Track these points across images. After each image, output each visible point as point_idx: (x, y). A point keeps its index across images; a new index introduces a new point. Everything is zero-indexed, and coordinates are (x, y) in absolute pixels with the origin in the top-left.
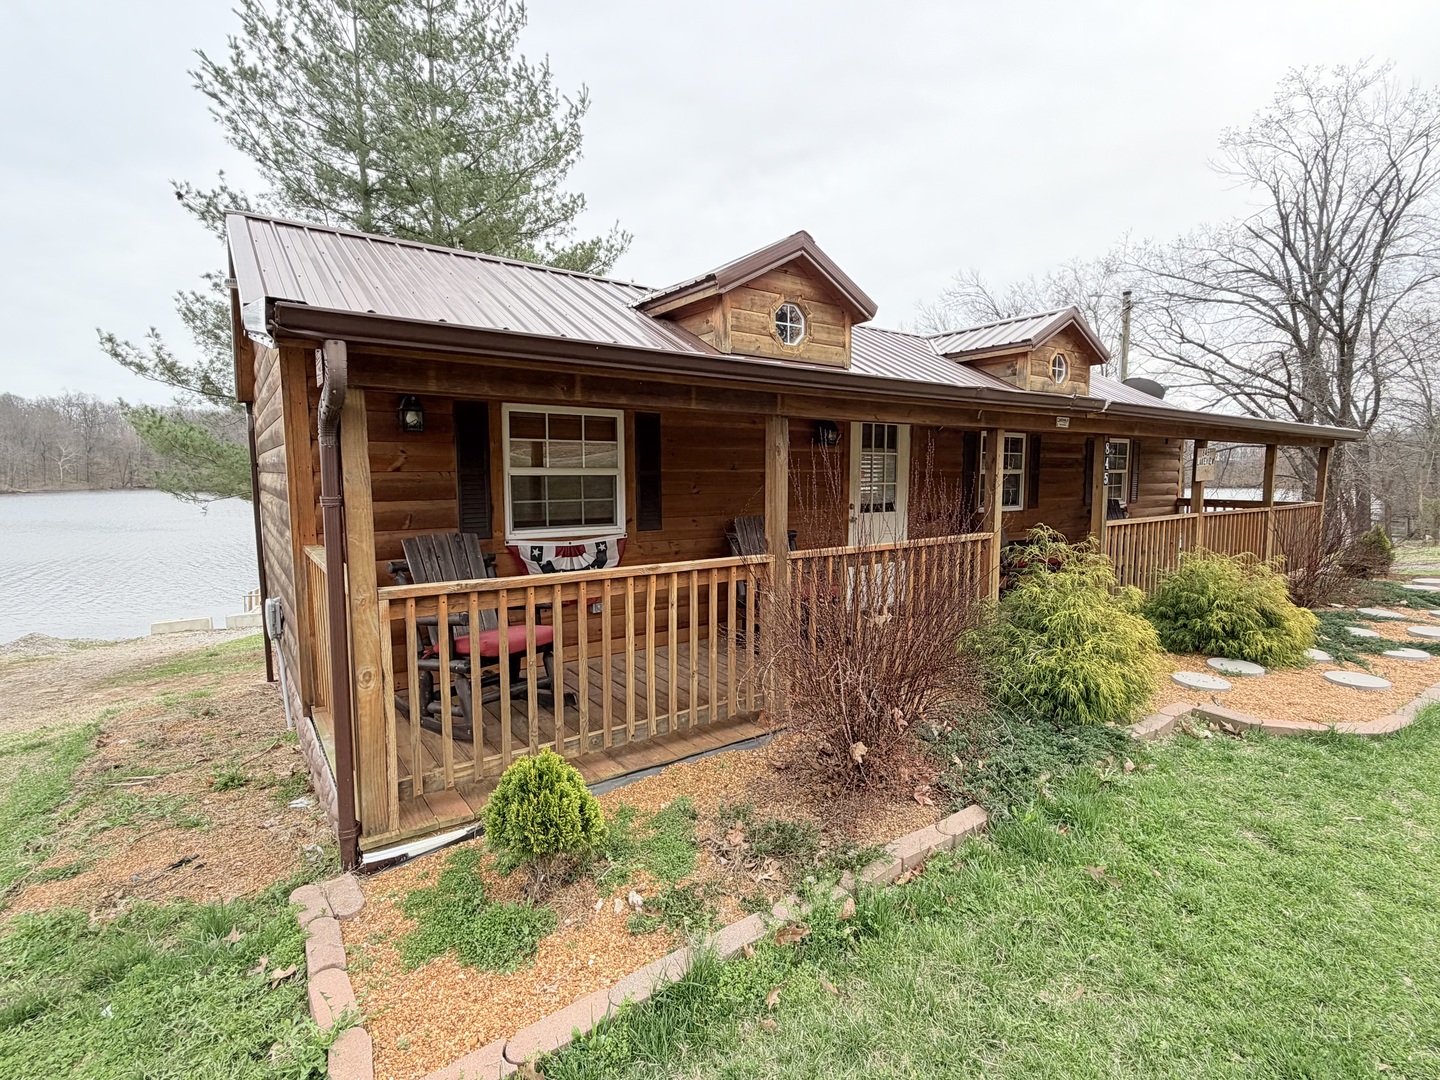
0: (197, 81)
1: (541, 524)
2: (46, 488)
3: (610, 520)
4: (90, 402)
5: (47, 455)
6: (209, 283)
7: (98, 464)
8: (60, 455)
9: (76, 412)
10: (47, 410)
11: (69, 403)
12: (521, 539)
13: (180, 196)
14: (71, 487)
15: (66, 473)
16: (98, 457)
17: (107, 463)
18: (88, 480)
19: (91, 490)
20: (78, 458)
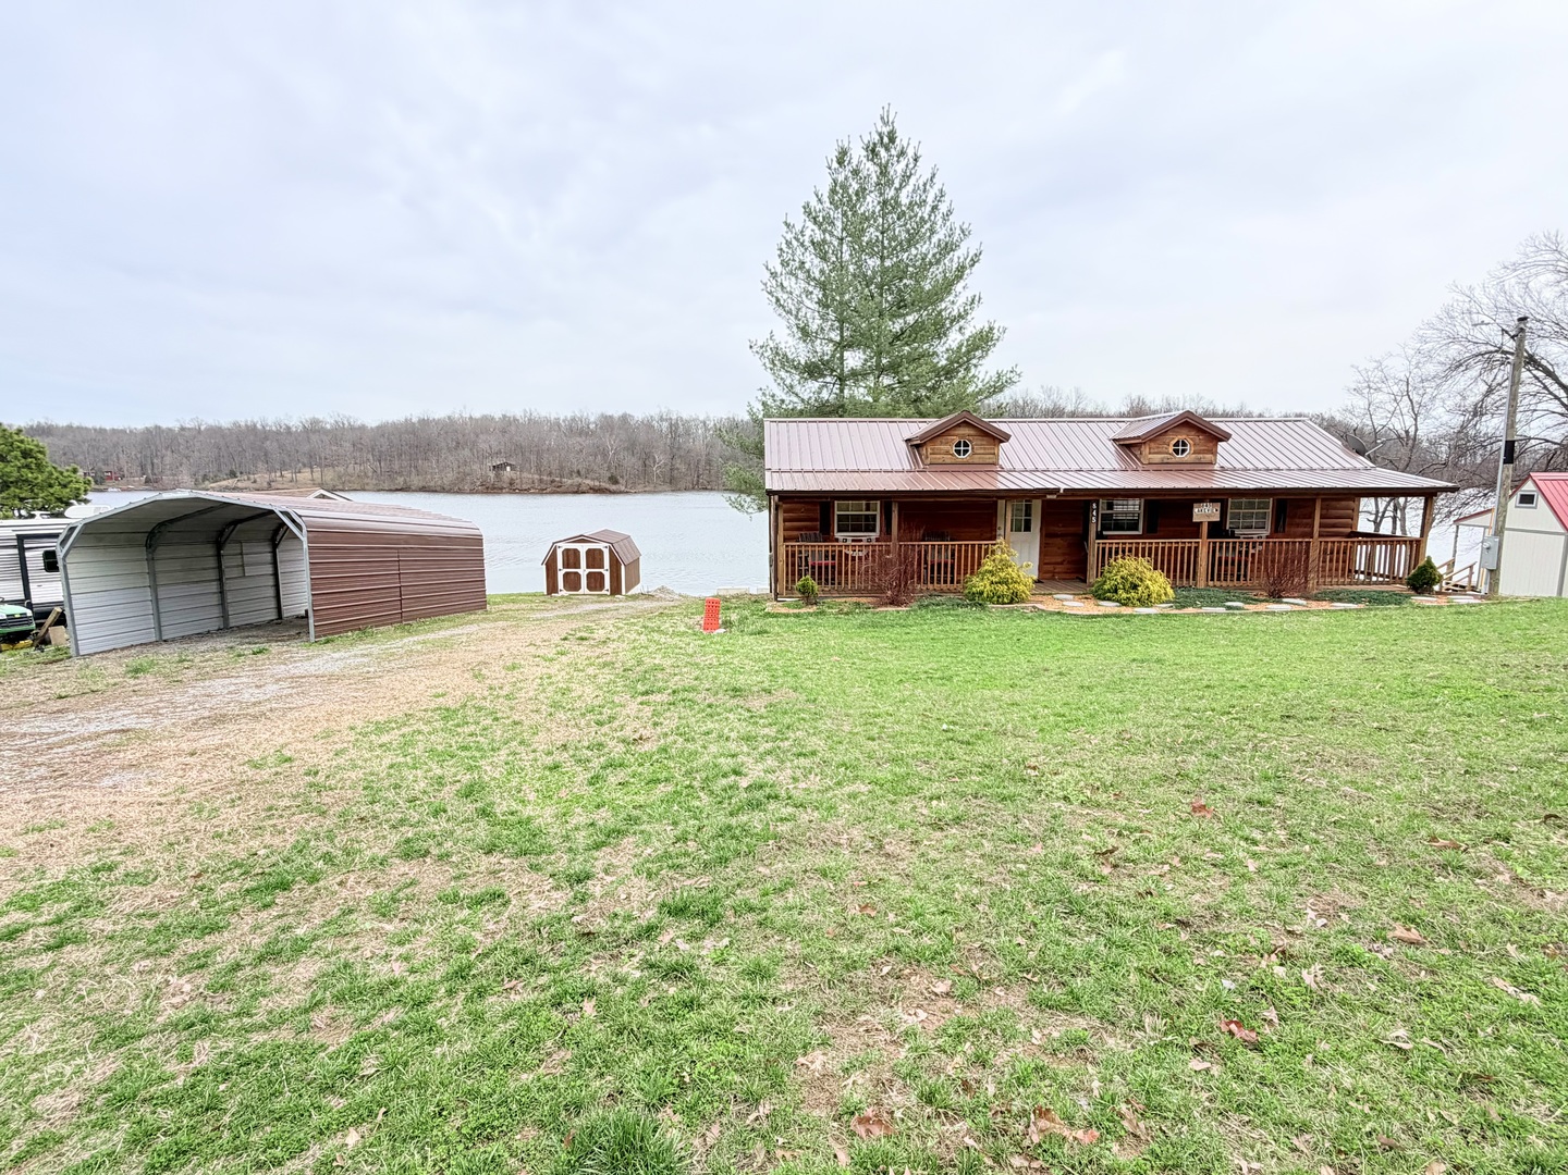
0: (763, 287)
1: (847, 531)
2: (646, 489)
3: (874, 531)
4: (674, 417)
5: (647, 462)
6: (760, 392)
7: (678, 469)
8: (654, 462)
9: (665, 425)
10: (648, 425)
11: (662, 419)
12: (838, 535)
13: (751, 347)
14: (660, 488)
15: (658, 477)
16: (678, 464)
17: (683, 468)
18: (671, 483)
19: (673, 491)
20: (666, 465)
